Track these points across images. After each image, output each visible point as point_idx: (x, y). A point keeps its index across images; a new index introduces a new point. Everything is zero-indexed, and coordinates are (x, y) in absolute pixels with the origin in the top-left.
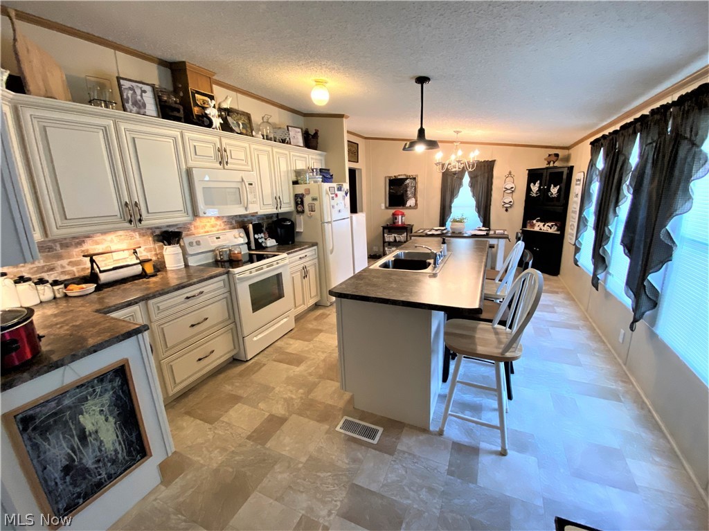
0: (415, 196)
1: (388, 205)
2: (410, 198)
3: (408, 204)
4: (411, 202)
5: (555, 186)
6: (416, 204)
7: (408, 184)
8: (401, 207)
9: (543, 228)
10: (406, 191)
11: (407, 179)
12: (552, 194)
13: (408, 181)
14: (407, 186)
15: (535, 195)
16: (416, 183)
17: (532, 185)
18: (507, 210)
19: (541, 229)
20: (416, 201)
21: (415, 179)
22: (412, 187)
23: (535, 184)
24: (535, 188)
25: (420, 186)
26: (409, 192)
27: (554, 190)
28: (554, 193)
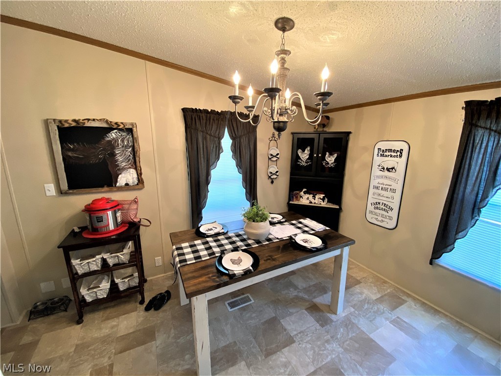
0: (135, 165)
1: (65, 185)
2: (124, 169)
3: (122, 180)
4: (127, 177)
5: (331, 154)
6: (140, 181)
7: (116, 140)
8: (106, 189)
9: (313, 201)
10: (113, 155)
11: (110, 129)
12: (328, 163)
13: (113, 135)
14: (112, 145)
15: (304, 164)
16: (134, 140)
17: (300, 152)
18: (272, 182)
19: (311, 203)
20: (139, 175)
21: (130, 131)
22: (127, 147)
23: (304, 151)
24: (304, 155)
25: (145, 147)
26: (120, 158)
27: (331, 159)
28: (330, 162)
